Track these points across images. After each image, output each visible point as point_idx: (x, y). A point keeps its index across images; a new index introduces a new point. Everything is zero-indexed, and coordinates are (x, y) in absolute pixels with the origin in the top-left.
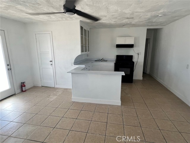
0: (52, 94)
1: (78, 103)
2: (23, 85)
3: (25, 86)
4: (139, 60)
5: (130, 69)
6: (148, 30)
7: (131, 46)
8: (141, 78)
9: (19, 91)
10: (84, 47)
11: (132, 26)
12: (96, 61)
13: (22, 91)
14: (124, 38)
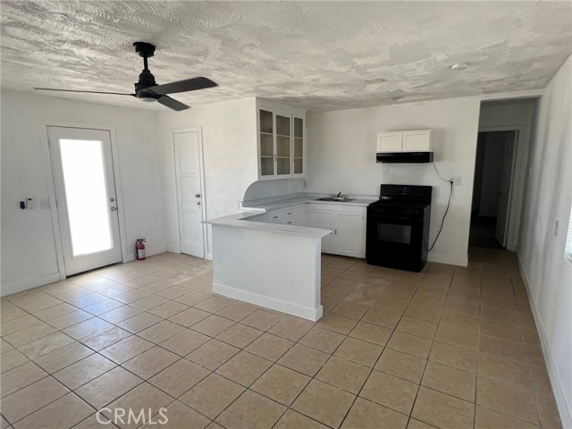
0: (186, 272)
1: (222, 298)
2: (139, 245)
3: (143, 248)
4: (454, 203)
5: (410, 227)
6: (484, 104)
7: (424, 158)
8: (463, 260)
9: (132, 256)
10: (275, 163)
11: (423, 97)
12: (322, 200)
13: (137, 258)
14: (400, 134)
